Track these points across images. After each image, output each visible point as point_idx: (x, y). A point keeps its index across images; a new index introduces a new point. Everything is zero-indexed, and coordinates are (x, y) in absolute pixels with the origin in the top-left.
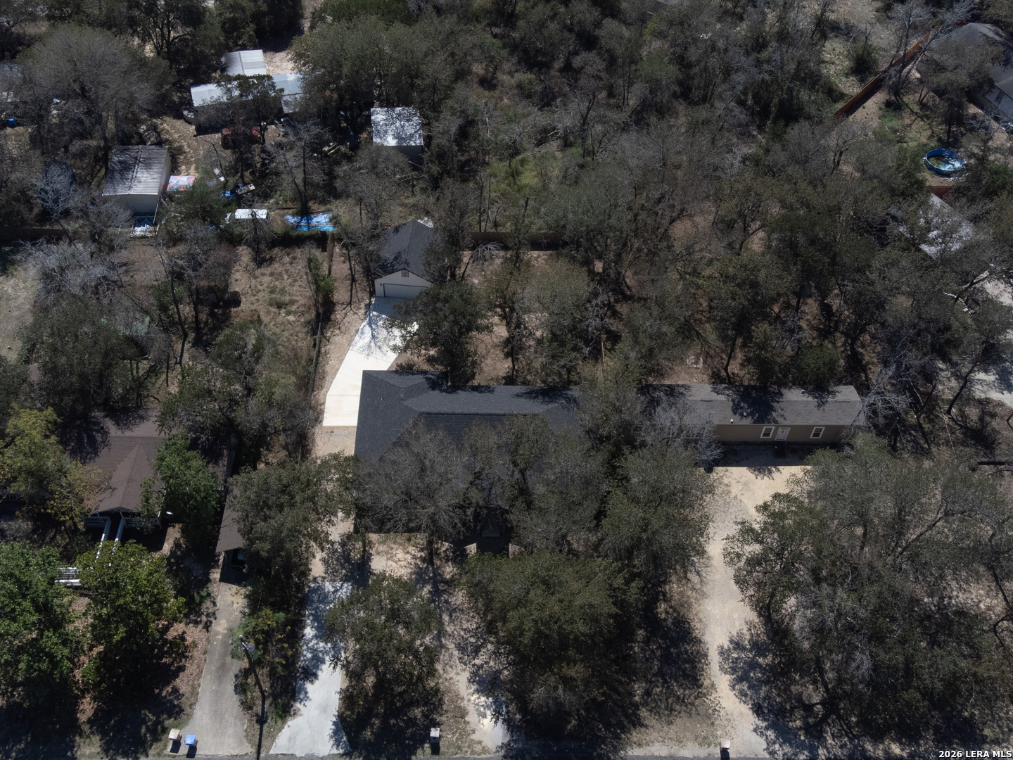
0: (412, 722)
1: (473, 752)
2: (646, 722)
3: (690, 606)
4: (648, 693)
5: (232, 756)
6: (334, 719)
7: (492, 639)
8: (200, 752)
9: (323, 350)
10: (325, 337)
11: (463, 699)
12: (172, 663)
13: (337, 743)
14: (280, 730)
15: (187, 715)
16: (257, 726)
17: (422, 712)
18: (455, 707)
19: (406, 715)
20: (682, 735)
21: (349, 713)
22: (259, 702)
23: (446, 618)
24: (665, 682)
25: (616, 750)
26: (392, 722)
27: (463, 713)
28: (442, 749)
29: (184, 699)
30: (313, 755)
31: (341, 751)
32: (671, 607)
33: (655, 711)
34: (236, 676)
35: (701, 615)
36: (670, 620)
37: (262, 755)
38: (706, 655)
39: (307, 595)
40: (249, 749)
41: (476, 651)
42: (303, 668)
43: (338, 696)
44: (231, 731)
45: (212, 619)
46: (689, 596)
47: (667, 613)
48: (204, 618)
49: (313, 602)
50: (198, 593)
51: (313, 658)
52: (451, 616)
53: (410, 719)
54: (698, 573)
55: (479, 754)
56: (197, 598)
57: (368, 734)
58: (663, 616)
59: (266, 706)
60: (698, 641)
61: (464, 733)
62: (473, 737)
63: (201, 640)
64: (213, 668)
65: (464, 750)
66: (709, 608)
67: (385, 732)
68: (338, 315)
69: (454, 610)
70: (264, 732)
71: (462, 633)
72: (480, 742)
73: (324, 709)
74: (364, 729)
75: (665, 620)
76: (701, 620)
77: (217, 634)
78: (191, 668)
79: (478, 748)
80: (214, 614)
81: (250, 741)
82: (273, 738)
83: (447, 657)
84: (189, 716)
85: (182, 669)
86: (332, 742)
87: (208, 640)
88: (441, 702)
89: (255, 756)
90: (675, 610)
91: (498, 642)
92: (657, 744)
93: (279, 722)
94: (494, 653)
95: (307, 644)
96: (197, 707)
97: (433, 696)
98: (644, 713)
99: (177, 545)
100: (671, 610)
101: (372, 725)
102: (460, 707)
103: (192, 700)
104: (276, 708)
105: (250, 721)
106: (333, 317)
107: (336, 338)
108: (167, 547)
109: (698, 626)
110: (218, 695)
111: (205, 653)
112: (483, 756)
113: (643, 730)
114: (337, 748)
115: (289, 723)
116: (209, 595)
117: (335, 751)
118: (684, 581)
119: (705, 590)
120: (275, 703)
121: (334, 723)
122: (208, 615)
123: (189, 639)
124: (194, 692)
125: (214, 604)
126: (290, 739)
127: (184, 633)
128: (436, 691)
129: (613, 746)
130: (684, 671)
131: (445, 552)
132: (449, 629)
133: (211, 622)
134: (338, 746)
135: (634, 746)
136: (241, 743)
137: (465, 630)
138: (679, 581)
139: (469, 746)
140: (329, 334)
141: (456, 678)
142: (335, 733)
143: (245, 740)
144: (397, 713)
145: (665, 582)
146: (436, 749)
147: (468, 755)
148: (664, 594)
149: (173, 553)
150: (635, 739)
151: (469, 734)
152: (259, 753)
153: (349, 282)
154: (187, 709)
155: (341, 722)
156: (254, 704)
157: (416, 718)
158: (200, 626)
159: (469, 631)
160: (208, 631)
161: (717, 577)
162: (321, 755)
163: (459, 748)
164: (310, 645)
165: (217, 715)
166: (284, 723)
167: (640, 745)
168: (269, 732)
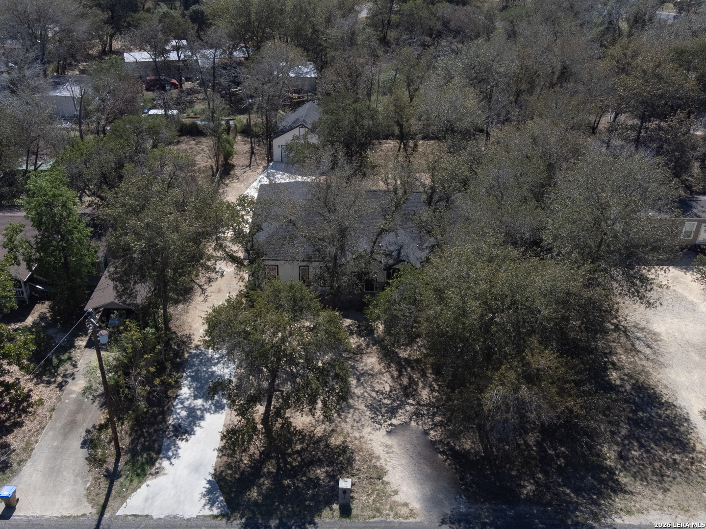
0: (314, 483)
1: (396, 515)
2: (629, 488)
3: (647, 374)
4: (622, 457)
5: (63, 517)
6: (210, 478)
7: (411, 401)
8: (20, 512)
9: (221, 191)
10: (224, 184)
11: (378, 458)
12: (8, 419)
13: (212, 502)
14: (135, 490)
15: (13, 472)
16: (104, 484)
17: (326, 472)
18: (369, 467)
19: (304, 475)
20: (685, 504)
21: (229, 472)
22: (111, 460)
23: (353, 382)
24: (641, 446)
25: (595, 517)
26: (286, 482)
27: (379, 474)
28: (354, 512)
29: (13, 456)
30: (175, 517)
31: (216, 511)
32: (625, 375)
33: (639, 475)
34: (88, 431)
35: (665, 382)
36: (628, 387)
37: (106, 516)
38: (687, 420)
39: (187, 360)
40: (89, 510)
41: (393, 412)
42: (174, 426)
43: (216, 453)
44: (68, 489)
45: (69, 380)
46: (643, 366)
47: (622, 380)
48: (60, 379)
49: (194, 365)
50: (57, 357)
51: (188, 416)
52: (358, 380)
53: (310, 480)
54: (648, 346)
55: (407, 518)
56: (55, 361)
57: (254, 494)
58: (618, 382)
59: (121, 464)
60: (670, 405)
61: (383, 495)
62: (396, 498)
63: (50, 398)
64: (59, 425)
65: (384, 513)
66: (673, 376)
67: (277, 493)
68: (238, 171)
69: (362, 375)
70: (113, 492)
71: (374, 394)
72: (406, 505)
73: (196, 468)
74: (249, 488)
75: (621, 386)
76: (666, 387)
77: (72, 392)
78: (29, 424)
79: (404, 511)
80: (73, 374)
81: (91, 501)
82: (124, 498)
83: (356, 417)
84: (14, 473)
85: (20, 425)
86: (203, 501)
87: (59, 398)
88: (350, 461)
89: (96, 517)
90: (631, 377)
91: (418, 403)
92: (653, 512)
93: (136, 481)
94: (415, 414)
95: (182, 403)
96: (29, 464)
97: (339, 455)
98: (624, 478)
99: (42, 317)
100: (626, 378)
101: (260, 486)
102: (375, 467)
103: (23, 457)
104: (133, 465)
105: (96, 479)
106: (232, 173)
107: (235, 184)
108: (29, 321)
109: (665, 391)
110: (59, 452)
111: (53, 410)
112: (411, 520)
113: (627, 496)
114: (211, 509)
115: (148, 482)
116: (70, 358)
117: (207, 512)
118: (633, 353)
119: (662, 360)
120: (133, 461)
121: (209, 482)
122: (65, 376)
123: (35, 397)
124: (28, 449)
125: (75, 366)
126: (146, 500)
127: (30, 391)
128: (344, 449)
129: (592, 512)
130: (664, 434)
131: (348, 327)
132: (358, 391)
133: (66, 382)
134: (212, 505)
135: (622, 513)
136: (79, 502)
137: (377, 392)
138: (627, 351)
139: (391, 509)
140: (227, 182)
141: (367, 437)
142: (209, 492)
143: (85, 500)
144: (293, 473)
145: (611, 353)
146: (346, 511)
147: (391, 519)
148: (613, 364)
149: (35, 323)
150: (620, 506)
151: (390, 496)
152: (102, 514)
153: (248, 155)
154: (15, 466)
155: (218, 482)
156: (105, 461)
157: (318, 478)
158: (53, 386)
159: (382, 393)
160: (61, 389)
161: (672, 350)
162: (187, 517)
163: (378, 510)
164: (187, 403)
165: (53, 472)
166: (141, 483)
167: (629, 512)
168: (119, 493)
